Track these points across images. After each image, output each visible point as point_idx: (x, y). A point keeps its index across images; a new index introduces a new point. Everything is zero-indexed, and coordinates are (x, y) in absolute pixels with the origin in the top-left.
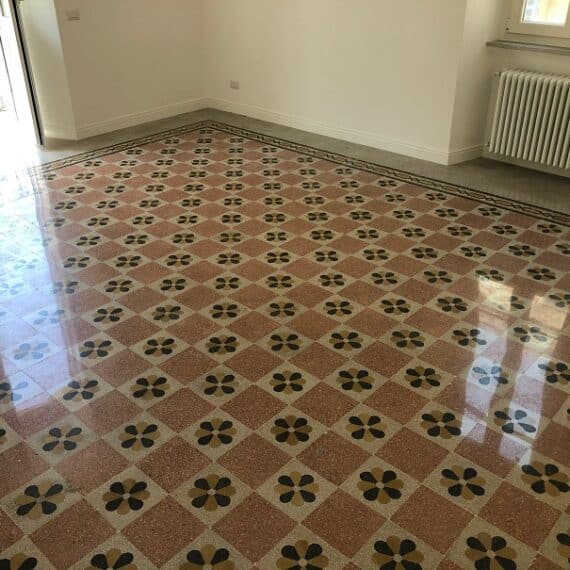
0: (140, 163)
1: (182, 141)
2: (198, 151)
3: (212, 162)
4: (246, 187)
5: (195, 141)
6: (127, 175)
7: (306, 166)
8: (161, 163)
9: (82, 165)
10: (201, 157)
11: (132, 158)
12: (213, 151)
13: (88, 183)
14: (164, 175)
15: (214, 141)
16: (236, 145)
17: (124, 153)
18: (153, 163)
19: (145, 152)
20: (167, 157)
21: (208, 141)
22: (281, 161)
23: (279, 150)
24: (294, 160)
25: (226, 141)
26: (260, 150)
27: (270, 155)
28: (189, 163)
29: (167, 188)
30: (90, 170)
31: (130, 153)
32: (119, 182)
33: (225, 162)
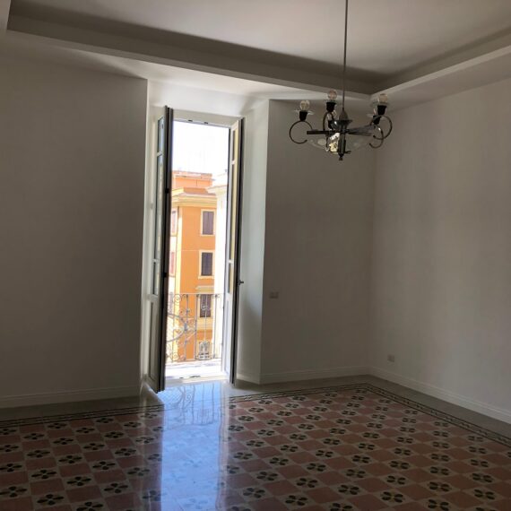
0: (301, 406)
1: (339, 396)
2: (350, 405)
3: (358, 414)
4: (382, 437)
5: (349, 397)
6: (287, 414)
7: (441, 429)
8: (317, 409)
9: (257, 402)
10: (351, 409)
11: (296, 402)
12: (362, 406)
13: (256, 415)
14: (317, 418)
15: (366, 399)
16: (384, 405)
17: (291, 398)
18: (311, 408)
19: (307, 399)
20: (323, 406)
21: (361, 399)
22: (419, 422)
23: (420, 413)
24: (431, 423)
25: (377, 400)
26: (402, 411)
27: (411, 416)
28: (340, 412)
29: (316, 428)
30: (261, 406)
31: (296, 399)
32: (280, 418)
33: (369, 416)
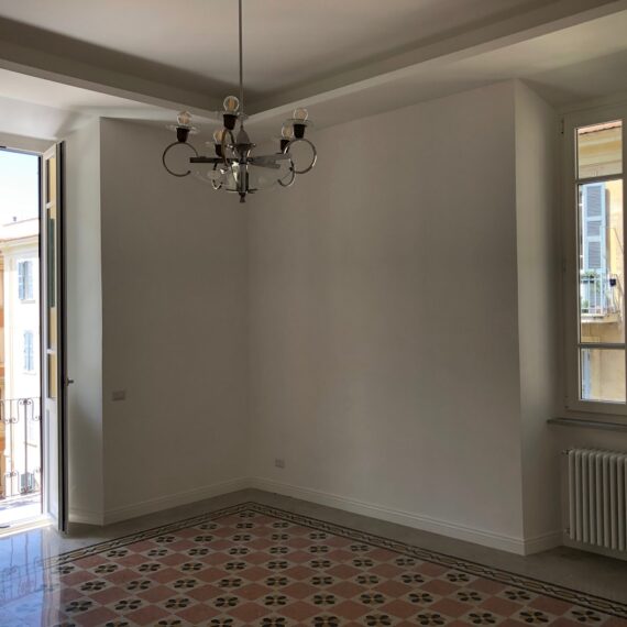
0: (171, 552)
1: (220, 526)
2: (237, 538)
3: (252, 551)
4: (291, 581)
5: (234, 526)
6: (154, 567)
7: (361, 555)
8: (194, 552)
9: (104, 555)
10: (241, 545)
11: (162, 546)
12: (254, 538)
13: (108, 578)
14: (197, 567)
15: (256, 525)
16: (280, 531)
17: (153, 541)
18: (186, 552)
19: (177, 539)
20: (201, 545)
21: (249, 526)
22: (331, 549)
23: (329, 536)
24: (347, 549)
25: (269, 526)
26: (306, 536)
27: (318, 542)
28: (226, 552)
29: (200, 584)
30: (113, 561)
31: (161, 540)
32: (145, 576)
33: (267, 551)
